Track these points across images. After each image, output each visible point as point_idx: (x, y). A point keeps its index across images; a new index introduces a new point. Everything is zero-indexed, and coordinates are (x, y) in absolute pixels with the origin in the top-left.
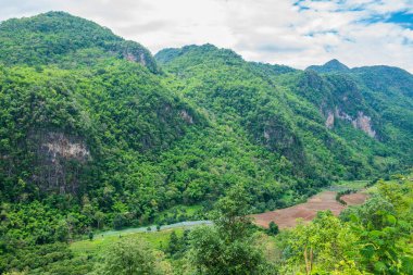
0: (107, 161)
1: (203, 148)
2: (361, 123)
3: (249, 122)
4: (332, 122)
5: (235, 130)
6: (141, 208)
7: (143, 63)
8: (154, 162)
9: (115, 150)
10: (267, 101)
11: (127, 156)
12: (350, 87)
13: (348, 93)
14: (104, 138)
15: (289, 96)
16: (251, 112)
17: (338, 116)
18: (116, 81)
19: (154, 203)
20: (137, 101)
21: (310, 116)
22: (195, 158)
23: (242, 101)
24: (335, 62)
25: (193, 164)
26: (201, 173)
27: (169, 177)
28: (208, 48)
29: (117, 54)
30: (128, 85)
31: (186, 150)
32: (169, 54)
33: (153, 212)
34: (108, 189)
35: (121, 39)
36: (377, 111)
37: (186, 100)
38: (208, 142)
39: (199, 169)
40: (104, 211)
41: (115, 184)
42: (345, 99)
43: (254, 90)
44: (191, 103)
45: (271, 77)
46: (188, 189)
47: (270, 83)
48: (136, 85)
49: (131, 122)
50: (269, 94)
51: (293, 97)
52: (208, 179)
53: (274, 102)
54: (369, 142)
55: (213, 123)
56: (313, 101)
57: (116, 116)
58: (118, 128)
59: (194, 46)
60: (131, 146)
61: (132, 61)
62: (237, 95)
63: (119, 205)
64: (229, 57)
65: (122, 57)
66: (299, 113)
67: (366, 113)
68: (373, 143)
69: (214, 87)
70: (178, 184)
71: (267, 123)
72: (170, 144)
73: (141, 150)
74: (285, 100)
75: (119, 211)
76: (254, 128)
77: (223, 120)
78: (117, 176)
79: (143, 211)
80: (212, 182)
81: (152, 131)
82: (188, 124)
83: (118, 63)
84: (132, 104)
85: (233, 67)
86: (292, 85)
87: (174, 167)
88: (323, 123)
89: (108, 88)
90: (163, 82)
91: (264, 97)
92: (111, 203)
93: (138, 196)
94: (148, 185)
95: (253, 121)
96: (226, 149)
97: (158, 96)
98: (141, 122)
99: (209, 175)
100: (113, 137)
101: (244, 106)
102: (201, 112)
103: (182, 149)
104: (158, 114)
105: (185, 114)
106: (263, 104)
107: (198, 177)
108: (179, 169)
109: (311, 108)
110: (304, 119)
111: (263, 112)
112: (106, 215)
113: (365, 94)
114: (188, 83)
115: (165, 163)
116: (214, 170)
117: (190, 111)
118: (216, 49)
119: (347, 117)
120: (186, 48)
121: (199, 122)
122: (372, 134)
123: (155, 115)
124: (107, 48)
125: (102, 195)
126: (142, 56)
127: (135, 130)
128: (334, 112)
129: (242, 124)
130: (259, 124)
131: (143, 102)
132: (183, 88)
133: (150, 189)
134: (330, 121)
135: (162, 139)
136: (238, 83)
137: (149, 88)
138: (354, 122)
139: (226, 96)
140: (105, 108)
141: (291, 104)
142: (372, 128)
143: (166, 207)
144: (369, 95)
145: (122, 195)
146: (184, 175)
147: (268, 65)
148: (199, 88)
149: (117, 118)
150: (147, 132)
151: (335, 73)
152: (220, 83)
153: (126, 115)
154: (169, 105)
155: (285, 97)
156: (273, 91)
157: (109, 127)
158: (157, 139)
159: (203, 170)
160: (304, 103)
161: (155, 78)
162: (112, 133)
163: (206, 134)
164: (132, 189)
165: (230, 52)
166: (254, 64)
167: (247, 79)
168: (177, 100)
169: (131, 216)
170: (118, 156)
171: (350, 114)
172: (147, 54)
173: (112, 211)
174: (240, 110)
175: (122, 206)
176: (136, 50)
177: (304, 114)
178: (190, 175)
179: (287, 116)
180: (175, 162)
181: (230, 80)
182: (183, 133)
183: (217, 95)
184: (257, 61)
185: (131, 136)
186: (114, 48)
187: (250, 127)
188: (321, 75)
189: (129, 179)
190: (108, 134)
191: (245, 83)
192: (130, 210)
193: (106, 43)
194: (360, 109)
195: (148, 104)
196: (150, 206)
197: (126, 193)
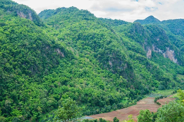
0: (7, 83)
1: (70, 72)
2: (168, 55)
3: (99, 55)
4: (150, 54)
5: (90, 61)
6: (31, 113)
7: (31, 19)
8: (39, 82)
9: (13, 75)
10: (110, 42)
11: (21, 79)
12: (161, 33)
13: (160, 36)
14: (5, 68)
15: (124, 38)
16: (100, 49)
17: (154, 51)
18: (13, 31)
19: (39, 108)
20: (27, 43)
21: (137, 51)
22: (66, 78)
23: (95, 42)
24: (151, 17)
25: (64, 83)
26: (70, 88)
27: (49, 92)
28: (73, 9)
29: (13, 13)
30: (21, 33)
31: (60, 74)
32: (48, 13)
33: (39, 115)
34: (8, 101)
35: (16, 4)
36: (178, 46)
37: (59, 42)
38: (74, 68)
39: (68, 86)
40: (5, 116)
41: (13, 97)
42: (158, 40)
43: (102, 35)
44: (62, 44)
45: (113, 27)
46: (62, 99)
47: (112, 31)
48: (26, 33)
49: (23, 57)
50: (112, 37)
51: (126, 40)
52: (74, 92)
53: (115, 43)
54: (173, 66)
55: (77, 56)
56: (138, 42)
57: (13, 53)
58: (15, 61)
59: (64, 8)
60: (24, 72)
61: (23, 18)
62: (92, 38)
63: (16, 111)
64: (86, 15)
65: (16, 15)
66: (130, 49)
67: (171, 48)
68: (176, 67)
69: (77, 34)
70: (56, 96)
71: (111, 56)
72: (49, 70)
73: (30, 75)
74: (121, 41)
75: (15, 115)
76: (103, 59)
77: (83, 54)
78: (14, 92)
79: (32, 114)
80: (77, 93)
81: (37, 62)
82: (61, 58)
83: (14, 19)
84: (24, 45)
85: (89, 22)
86: (126, 32)
87: (52, 85)
88: (145, 55)
89: (7, 36)
90: (44, 31)
91: (109, 40)
92: (10, 110)
93: (28, 105)
94: (35, 97)
95: (102, 54)
96: (85, 73)
97: (41, 40)
98: (30, 57)
99: (75, 89)
100: (12, 67)
101: (96, 46)
102: (69, 50)
103: (57, 73)
104: (41, 51)
105: (59, 51)
106: (108, 44)
107: (68, 91)
108: (56, 86)
109: (137, 46)
110: (133, 53)
111: (108, 49)
112: (6, 119)
113: (170, 37)
114: (60, 31)
115: (47, 82)
116: (78, 86)
117: (62, 49)
118: (77, 10)
119: (160, 51)
120: (59, 10)
121: (68, 56)
122: (175, 61)
123: (39, 52)
124: (6, 9)
125: (4, 105)
126: (30, 15)
127: (26, 62)
128: (151, 48)
129: (95, 56)
130: (106, 56)
131: (31, 44)
132: (57, 35)
133: (37, 100)
134: (149, 53)
135: (44, 67)
136: (92, 31)
137: (35, 35)
138: (164, 54)
139: (85, 40)
140: (5, 48)
141: (125, 43)
142: (175, 57)
143: (48, 111)
144: (173, 37)
145: (18, 104)
146: (59, 90)
147: (110, 20)
148: (68, 35)
149: (14, 55)
150: (34, 63)
151: (152, 24)
152: (81, 32)
153: (20, 52)
154: (49, 45)
155: (121, 39)
156: (114, 36)
157: (9, 60)
158: (41, 68)
159: (71, 86)
160: (133, 43)
161: (39, 28)
162: (11, 64)
163: (72, 64)
164: (24, 101)
165: (87, 12)
166: (102, 19)
167: (97, 28)
168: (53, 42)
169: (24, 119)
170: (14, 79)
171: (161, 49)
172: (33, 13)
173: (11, 115)
174: (94, 48)
175: (18, 112)
176: (26, 10)
177: (133, 50)
178: (63, 90)
179: (123, 51)
180: (53, 82)
181: (87, 29)
182: (58, 63)
183: (79, 38)
184: (104, 18)
185: (23, 66)
186: (11, 9)
187: (100, 58)
188: (143, 25)
189: (22, 94)
190: (8, 65)
191: (97, 31)
192: (23, 114)
193: (6, 6)
194: (167, 46)
195: (34, 45)
196: (37, 111)
197: (20, 103)
